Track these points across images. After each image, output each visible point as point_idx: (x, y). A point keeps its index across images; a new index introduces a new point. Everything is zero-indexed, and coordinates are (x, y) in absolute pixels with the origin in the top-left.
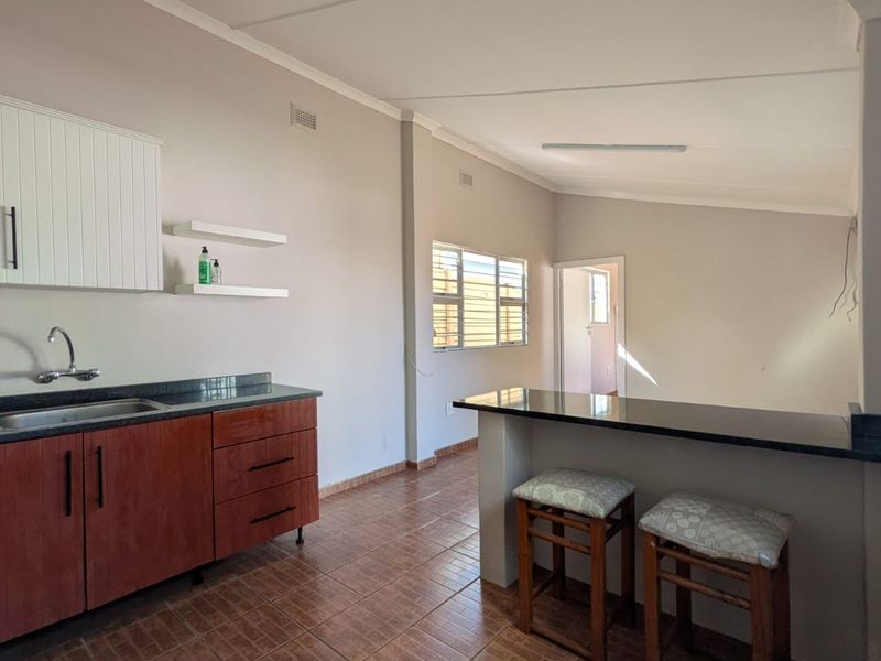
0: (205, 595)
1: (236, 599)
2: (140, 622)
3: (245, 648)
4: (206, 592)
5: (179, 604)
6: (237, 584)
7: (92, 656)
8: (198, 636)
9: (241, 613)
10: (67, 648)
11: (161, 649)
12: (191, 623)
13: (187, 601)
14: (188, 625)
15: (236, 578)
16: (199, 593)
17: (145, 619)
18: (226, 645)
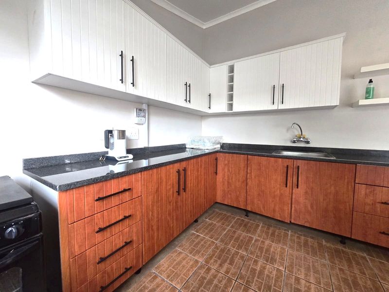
0: (342, 250)
1: (358, 263)
2: (310, 240)
3: (347, 287)
4: (343, 249)
5: (328, 245)
6: (364, 258)
7: (289, 238)
8: (327, 262)
9: (357, 271)
10: (285, 230)
11: (310, 254)
12: (328, 255)
13: (333, 246)
14: (326, 255)
15: (365, 255)
16: (340, 247)
17: (312, 240)
18: (338, 277)
